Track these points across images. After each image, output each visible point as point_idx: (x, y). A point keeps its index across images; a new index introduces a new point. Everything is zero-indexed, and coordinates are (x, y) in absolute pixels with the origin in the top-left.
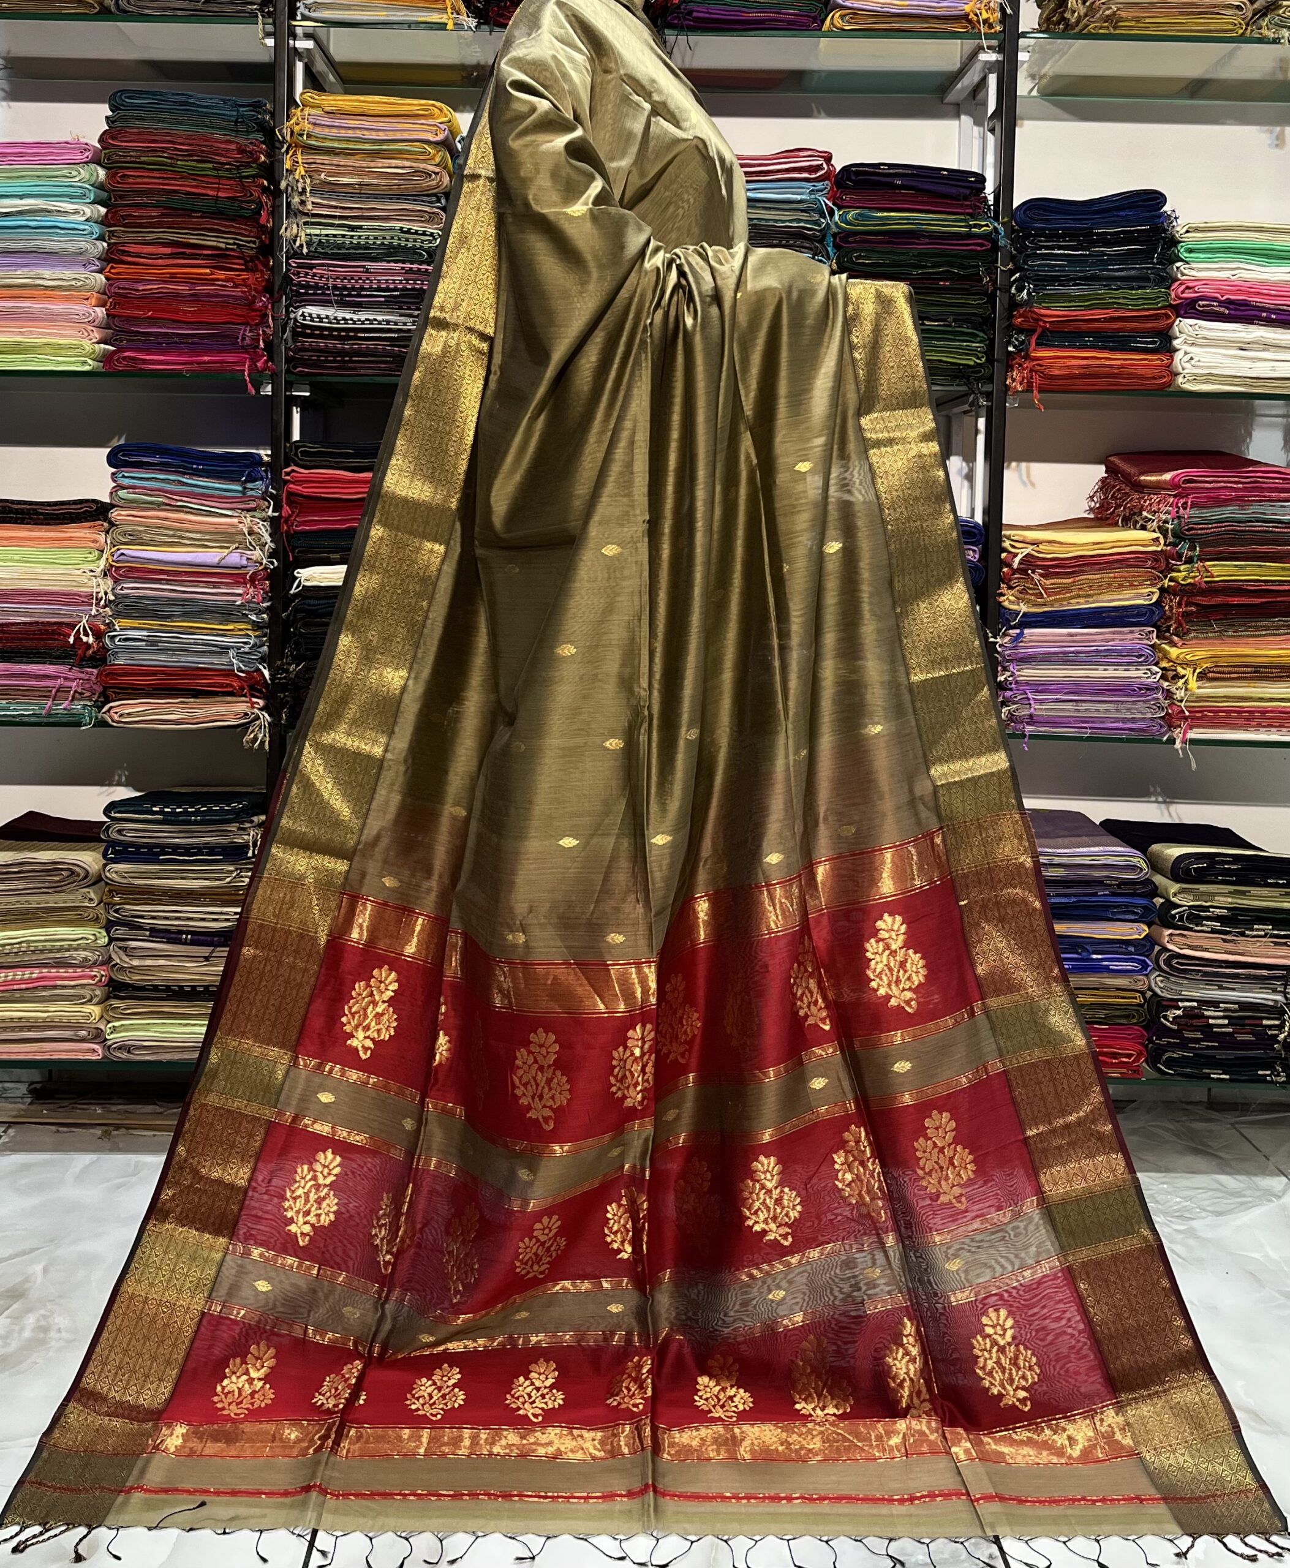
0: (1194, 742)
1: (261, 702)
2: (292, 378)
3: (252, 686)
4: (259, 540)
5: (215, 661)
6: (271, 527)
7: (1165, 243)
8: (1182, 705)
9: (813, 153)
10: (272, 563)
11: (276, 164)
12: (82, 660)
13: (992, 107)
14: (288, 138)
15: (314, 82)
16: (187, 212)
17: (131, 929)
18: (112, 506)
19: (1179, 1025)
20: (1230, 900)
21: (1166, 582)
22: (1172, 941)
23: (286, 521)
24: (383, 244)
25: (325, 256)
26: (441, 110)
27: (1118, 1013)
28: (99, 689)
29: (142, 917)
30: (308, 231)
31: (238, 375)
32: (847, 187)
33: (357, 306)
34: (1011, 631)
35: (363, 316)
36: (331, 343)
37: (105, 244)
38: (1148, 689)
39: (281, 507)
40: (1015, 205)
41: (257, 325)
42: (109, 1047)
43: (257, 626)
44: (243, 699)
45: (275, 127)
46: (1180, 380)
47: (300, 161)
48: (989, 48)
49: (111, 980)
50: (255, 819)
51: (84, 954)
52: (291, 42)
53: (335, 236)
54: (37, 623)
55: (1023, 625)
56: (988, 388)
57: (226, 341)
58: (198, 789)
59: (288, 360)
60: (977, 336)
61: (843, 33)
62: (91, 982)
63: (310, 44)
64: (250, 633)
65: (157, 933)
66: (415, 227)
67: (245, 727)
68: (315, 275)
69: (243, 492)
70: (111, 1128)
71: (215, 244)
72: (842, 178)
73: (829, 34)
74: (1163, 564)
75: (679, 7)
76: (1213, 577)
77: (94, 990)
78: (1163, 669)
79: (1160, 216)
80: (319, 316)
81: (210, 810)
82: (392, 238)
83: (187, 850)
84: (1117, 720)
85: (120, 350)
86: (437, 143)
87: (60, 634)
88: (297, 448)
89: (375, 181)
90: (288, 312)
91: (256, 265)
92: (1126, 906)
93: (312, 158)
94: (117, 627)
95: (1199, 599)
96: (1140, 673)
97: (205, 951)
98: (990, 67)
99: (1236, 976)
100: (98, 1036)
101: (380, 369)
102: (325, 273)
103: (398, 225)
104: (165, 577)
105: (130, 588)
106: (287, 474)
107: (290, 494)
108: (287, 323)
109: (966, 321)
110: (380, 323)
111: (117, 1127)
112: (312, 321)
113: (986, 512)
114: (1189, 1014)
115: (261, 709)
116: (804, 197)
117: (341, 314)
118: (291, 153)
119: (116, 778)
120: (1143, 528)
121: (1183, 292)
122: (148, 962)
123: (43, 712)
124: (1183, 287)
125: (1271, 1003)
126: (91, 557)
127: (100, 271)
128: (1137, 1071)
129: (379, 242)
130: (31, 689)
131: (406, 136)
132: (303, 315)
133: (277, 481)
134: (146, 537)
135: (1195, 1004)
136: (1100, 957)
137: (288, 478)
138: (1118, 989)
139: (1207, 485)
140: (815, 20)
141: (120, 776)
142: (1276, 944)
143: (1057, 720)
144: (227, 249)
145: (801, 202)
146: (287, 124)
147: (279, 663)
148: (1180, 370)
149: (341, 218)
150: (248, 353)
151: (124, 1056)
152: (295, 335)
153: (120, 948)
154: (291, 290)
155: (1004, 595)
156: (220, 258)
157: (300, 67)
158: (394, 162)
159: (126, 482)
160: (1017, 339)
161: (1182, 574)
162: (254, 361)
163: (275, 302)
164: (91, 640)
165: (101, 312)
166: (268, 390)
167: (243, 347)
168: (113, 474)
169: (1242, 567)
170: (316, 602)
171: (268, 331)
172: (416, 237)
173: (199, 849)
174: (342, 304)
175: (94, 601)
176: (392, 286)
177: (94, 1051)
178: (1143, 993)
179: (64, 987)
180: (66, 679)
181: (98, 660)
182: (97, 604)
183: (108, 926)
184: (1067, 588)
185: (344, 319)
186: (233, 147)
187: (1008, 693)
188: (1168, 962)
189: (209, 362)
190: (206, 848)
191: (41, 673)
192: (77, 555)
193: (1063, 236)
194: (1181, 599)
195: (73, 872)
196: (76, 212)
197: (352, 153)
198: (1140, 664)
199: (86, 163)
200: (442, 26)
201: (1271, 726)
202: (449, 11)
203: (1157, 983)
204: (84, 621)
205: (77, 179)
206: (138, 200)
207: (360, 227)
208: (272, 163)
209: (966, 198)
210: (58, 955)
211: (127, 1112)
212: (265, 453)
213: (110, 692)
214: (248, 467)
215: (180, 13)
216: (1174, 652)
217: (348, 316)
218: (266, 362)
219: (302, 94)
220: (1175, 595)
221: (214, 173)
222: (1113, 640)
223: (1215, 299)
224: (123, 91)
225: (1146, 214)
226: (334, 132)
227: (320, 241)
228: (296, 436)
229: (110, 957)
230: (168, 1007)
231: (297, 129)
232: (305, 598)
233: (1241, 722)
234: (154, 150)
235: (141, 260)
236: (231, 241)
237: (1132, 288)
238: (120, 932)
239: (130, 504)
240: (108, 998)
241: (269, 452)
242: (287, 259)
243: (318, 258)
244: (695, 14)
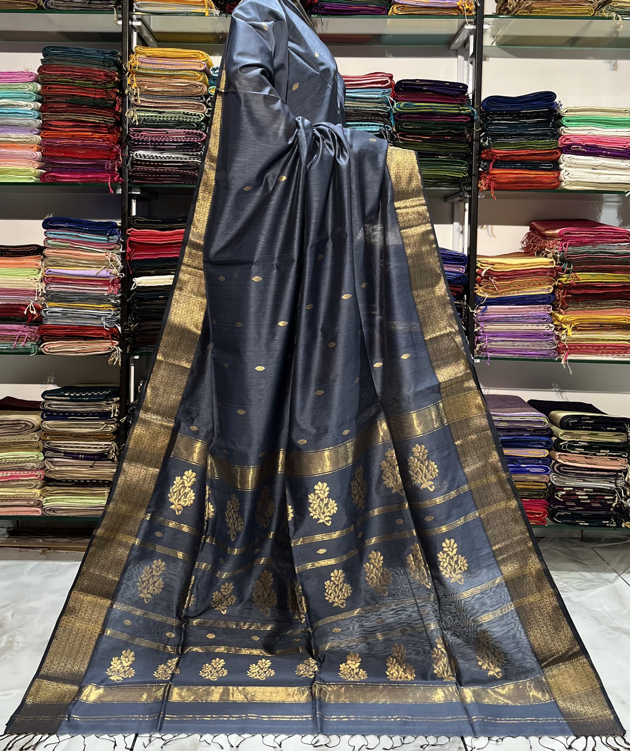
0: (571, 361)
1: (117, 343)
2: (131, 185)
3: (113, 335)
4: (116, 264)
5: (95, 322)
6: (121, 257)
7: (555, 117)
8: (565, 343)
9: (383, 74)
10: (122, 275)
11: (123, 82)
12: (31, 322)
13: (471, 51)
14: (129, 69)
15: (143, 42)
16: (80, 106)
17: (55, 452)
18: (45, 248)
19: (564, 499)
20: (589, 438)
21: (557, 283)
22: (560, 458)
23: (129, 255)
24: (175, 120)
25: (147, 126)
26: (203, 55)
27: (533, 493)
28: (39, 336)
29: (60, 447)
30: (139, 114)
31: (105, 184)
32: (401, 91)
33: (163, 150)
34: (481, 307)
35: (165, 155)
36: (150, 168)
37: (41, 121)
38: (548, 335)
39: (126, 248)
40: (483, 99)
41: (114, 159)
42: (45, 509)
43: (115, 306)
44: (108, 341)
45: (122, 64)
46: (563, 184)
47: (135, 80)
48: (469, 23)
49: (45, 477)
50: (114, 399)
51: (32, 464)
52: (130, 22)
53: (152, 116)
54: (9, 304)
55: (486, 304)
56: (469, 189)
57: (100, 168)
58: (88, 385)
59: (129, 177)
60: (464, 163)
61: (398, 16)
62: (36, 478)
63: (139, 23)
64: (111, 309)
65: (67, 454)
66: (190, 112)
67: (109, 354)
68: (142, 135)
69: (108, 241)
70: (46, 549)
71: (93, 120)
72: (397, 87)
73: (392, 17)
74: (555, 274)
75: (318, 4)
76: (579, 280)
77: (37, 482)
78: (556, 325)
79: (553, 104)
80: (144, 155)
81: (92, 394)
82: (179, 117)
83: (82, 414)
84: (533, 350)
85: (48, 172)
86: (201, 71)
87: (20, 310)
88: (134, 219)
89: (171, 90)
90: (129, 154)
91: (114, 131)
92: (538, 441)
93: (140, 78)
94: (47, 306)
95: (573, 291)
96: (544, 327)
97: (91, 463)
98: (471, 32)
99: (592, 475)
100: (39, 504)
101: (174, 181)
102: (147, 134)
103: (182, 111)
104: (71, 282)
105: (54, 288)
106: (129, 232)
107: (131, 242)
108: (129, 159)
109: (458, 156)
110: (174, 158)
111: (49, 549)
112: (141, 157)
113: (469, 249)
114: (569, 493)
115: (117, 346)
116: (379, 96)
117: (154, 154)
118: (130, 76)
119: (49, 380)
120: (546, 257)
121: (564, 141)
122: (63, 468)
123: (12, 347)
124: (564, 139)
125: (609, 488)
126: (35, 272)
127: (38, 134)
128: (544, 521)
129: (173, 119)
130: (6, 336)
131: (186, 68)
132: (136, 155)
133: (124, 235)
134: (62, 262)
135: (572, 489)
136: (525, 466)
137: (129, 234)
138: (534, 482)
139: (576, 235)
140: (384, 9)
141: (51, 379)
142: (611, 459)
143: (504, 350)
144: (100, 123)
145: (378, 98)
146: (128, 62)
147: (126, 323)
148: (563, 179)
149: (154, 107)
150: (110, 173)
151: (52, 513)
152: (133, 164)
153: (49, 461)
154: (131, 143)
155: (477, 289)
156: (96, 127)
157: (135, 34)
158: (180, 80)
159: (52, 236)
160: (483, 165)
161: (564, 279)
162: (112, 177)
163: (123, 148)
164: (35, 312)
165: (39, 154)
166: (120, 191)
167: (107, 170)
168: (45, 232)
169: (594, 275)
170: (143, 294)
171: (120, 163)
172: (191, 116)
173: (88, 414)
174: (155, 149)
175: (36, 294)
176: (179, 141)
177: (37, 511)
178: (546, 484)
179: (23, 480)
180: (23, 331)
181: (38, 322)
182: (38, 295)
183: (44, 451)
184: (508, 286)
185: (156, 156)
186: (102, 73)
187: (479, 337)
188: (558, 468)
189: (91, 178)
190: (91, 413)
191: (11, 328)
192: (29, 271)
193: (506, 114)
194: (564, 291)
195: (27, 425)
196: (27, 106)
197: (160, 76)
198: (544, 323)
199: (31, 82)
200: (203, 14)
201: (608, 353)
202: (206, 7)
203: (553, 478)
204: (32, 303)
205: (27, 90)
206: (57, 99)
207: (164, 112)
208: (121, 81)
209: (458, 96)
210: (20, 465)
211: (54, 541)
212: (118, 222)
213: (44, 338)
214: (110, 228)
215: (76, 9)
216: (561, 317)
217: (158, 155)
218: (119, 178)
219: (136, 47)
220: (561, 289)
221: (93, 86)
222: (531, 311)
223: (580, 145)
224: (49, 47)
225: (546, 103)
226: (151, 66)
227: (144, 119)
228: (134, 213)
229: (45, 467)
230: (73, 490)
231: (133, 64)
232: (138, 292)
233: (594, 351)
234: (64, 75)
235: (58, 129)
236: (102, 119)
237: (540, 140)
238: (49, 454)
239: (53, 247)
240: (44, 486)
241: (120, 222)
242: (129, 127)
243: (143, 127)
244: (325, 7)
